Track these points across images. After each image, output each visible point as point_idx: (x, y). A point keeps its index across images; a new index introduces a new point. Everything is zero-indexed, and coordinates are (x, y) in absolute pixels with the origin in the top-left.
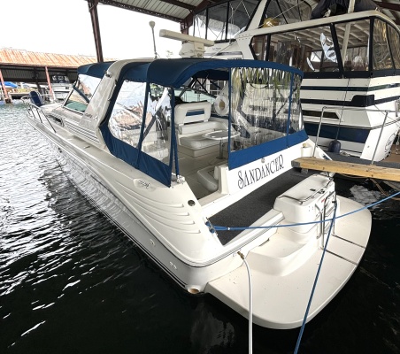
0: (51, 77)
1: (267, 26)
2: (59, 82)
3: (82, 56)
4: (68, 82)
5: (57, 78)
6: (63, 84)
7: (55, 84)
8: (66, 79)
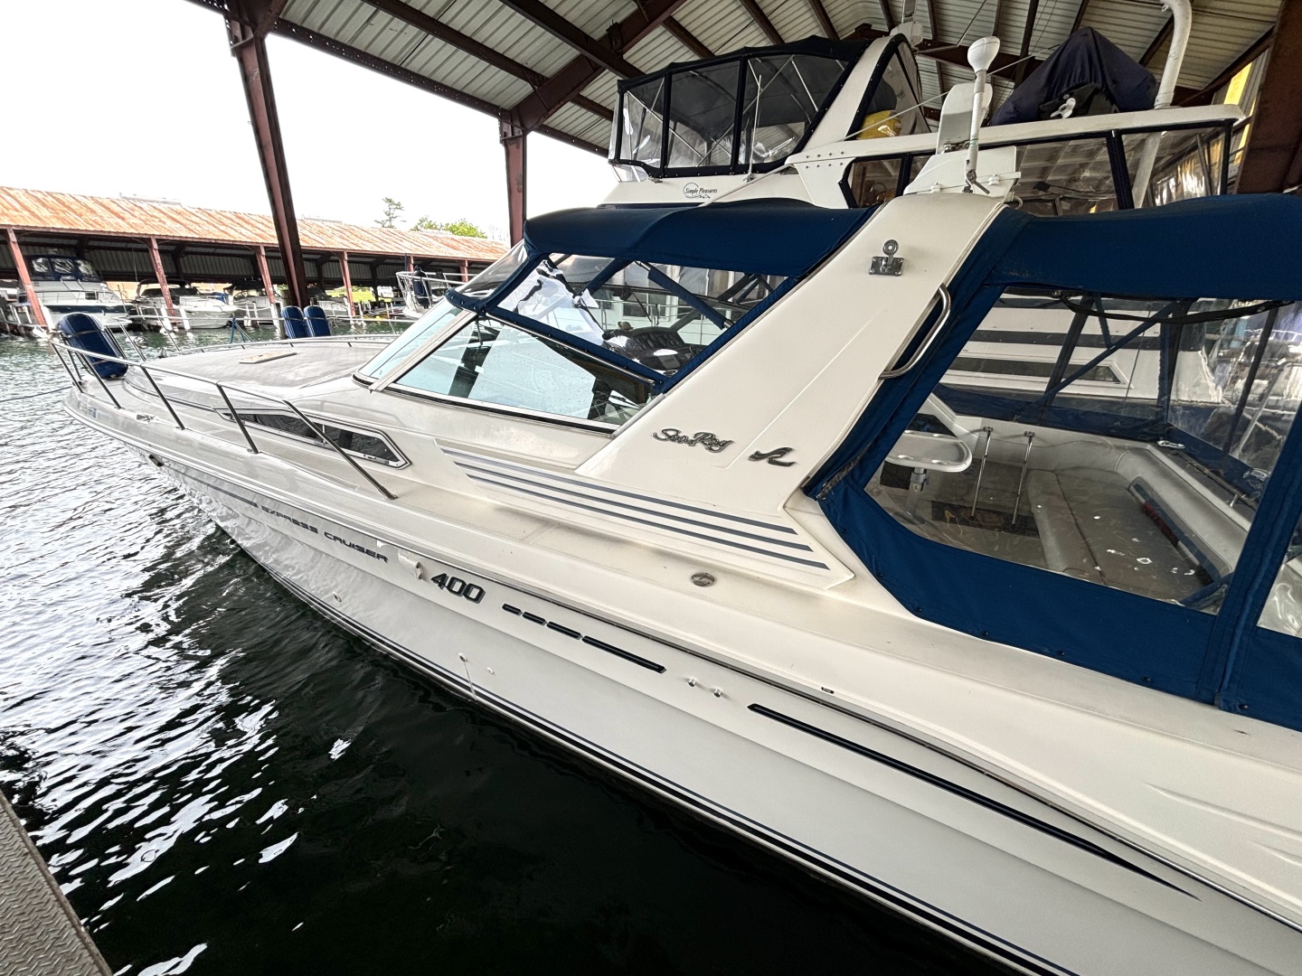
0: (29, 260)
1: (877, 135)
2: (57, 277)
3: (134, 201)
4: (89, 279)
5: (50, 265)
6: (74, 285)
7: (45, 286)
8: (83, 268)
